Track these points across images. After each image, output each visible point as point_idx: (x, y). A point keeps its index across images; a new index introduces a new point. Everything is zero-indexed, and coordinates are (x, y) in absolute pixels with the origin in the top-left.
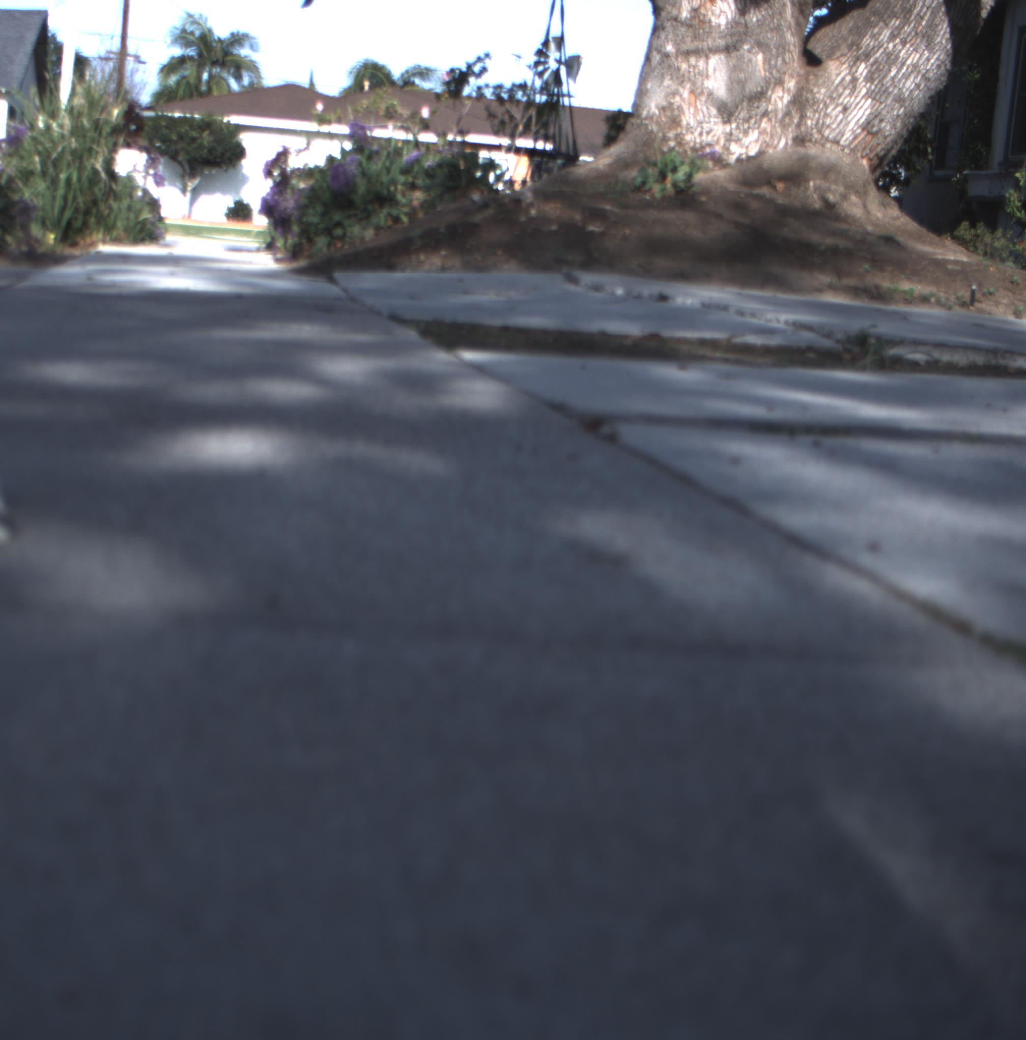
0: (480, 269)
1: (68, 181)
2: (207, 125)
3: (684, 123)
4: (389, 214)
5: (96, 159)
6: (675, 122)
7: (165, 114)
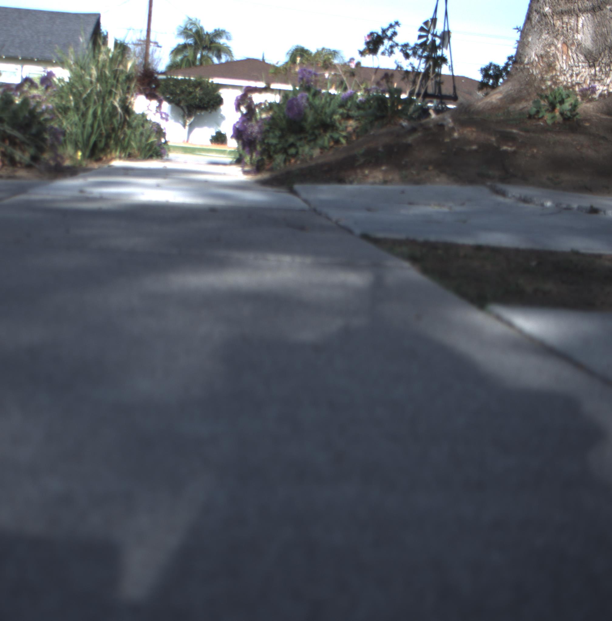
0: (417, 182)
1: (95, 114)
2: (199, 84)
3: (558, 67)
4: (331, 137)
5: (115, 99)
6: (551, 67)
7: (172, 77)
